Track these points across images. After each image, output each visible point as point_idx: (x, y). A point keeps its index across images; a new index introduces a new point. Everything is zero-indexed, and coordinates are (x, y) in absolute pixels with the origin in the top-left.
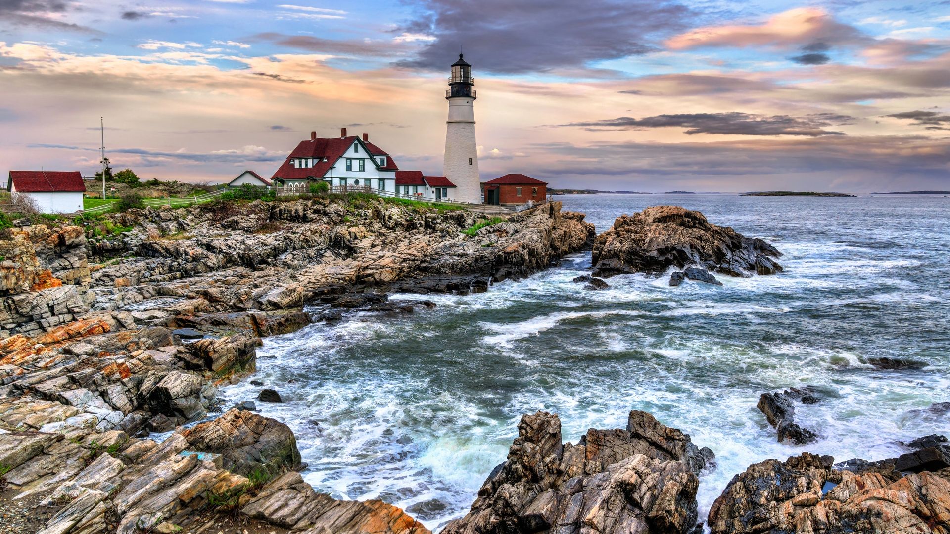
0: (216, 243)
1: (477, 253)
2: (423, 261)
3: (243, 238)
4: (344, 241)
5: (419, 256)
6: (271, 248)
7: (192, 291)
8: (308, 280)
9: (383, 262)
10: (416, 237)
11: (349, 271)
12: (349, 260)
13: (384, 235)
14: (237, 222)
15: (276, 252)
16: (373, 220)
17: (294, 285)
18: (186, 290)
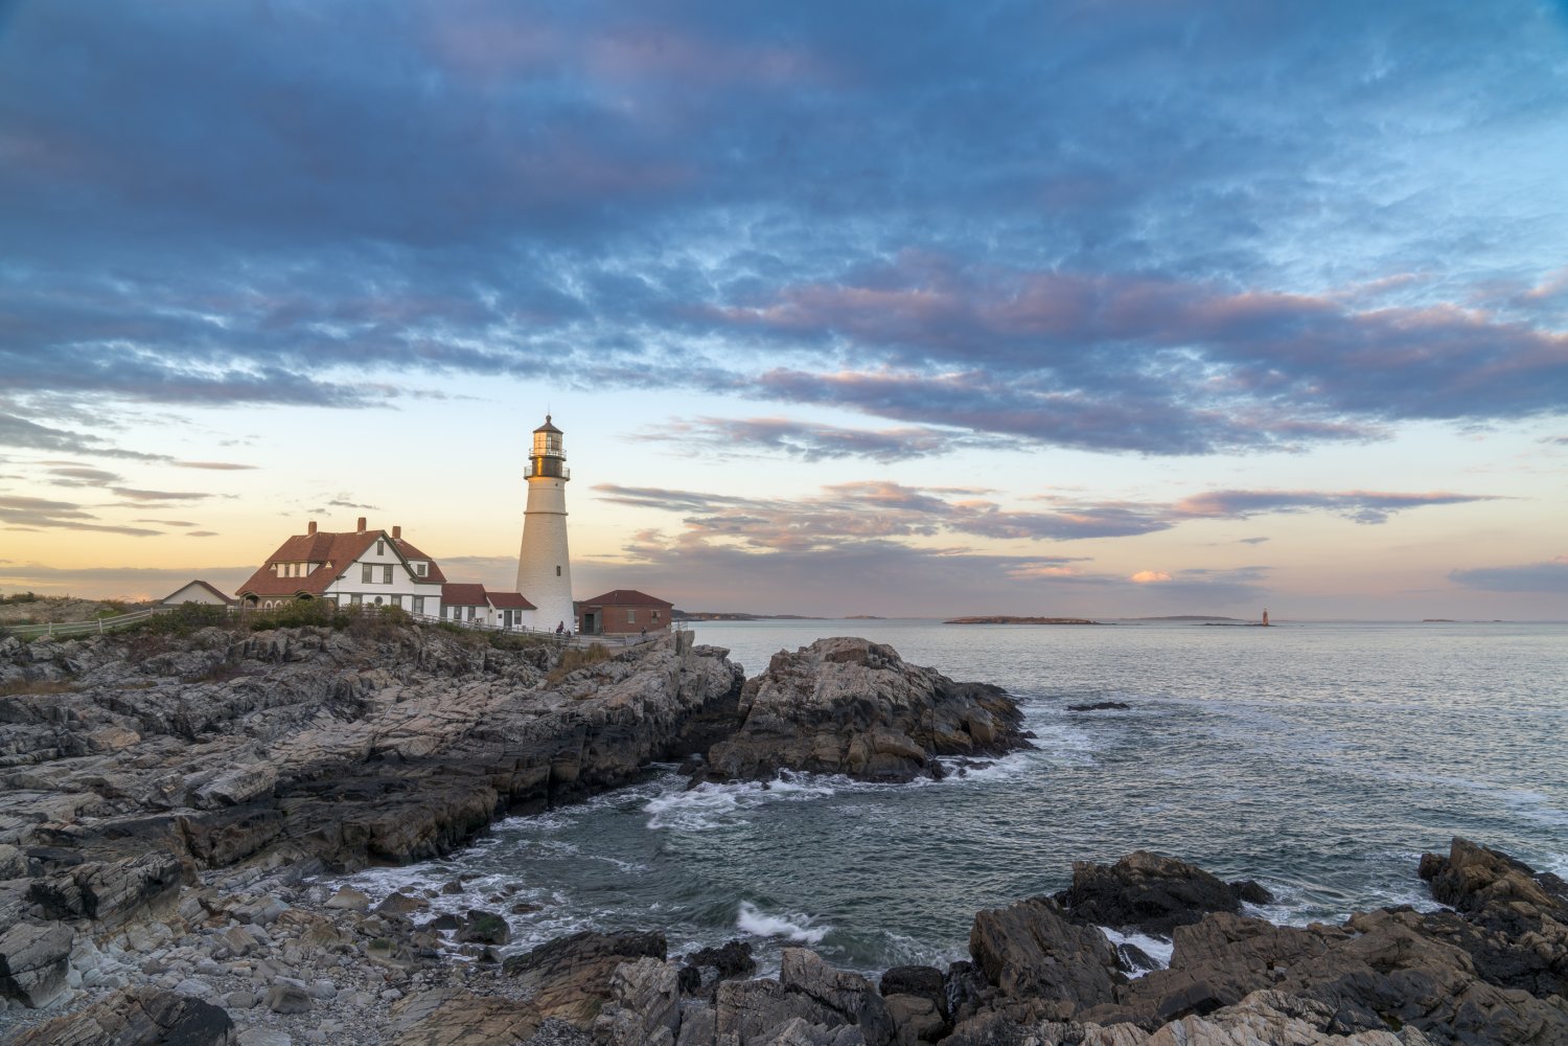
0: (127, 698)
1: (565, 710)
2: (478, 724)
3: (177, 688)
4: (351, 694)
5: (472, 716)
6: (225, 706)
7: (75, 781)
8: (285, 757)
9: (415, 725)
10: (470, 686)
11: (357, 740)
12: (357, 724)
13: (418, 683)
14: (169, 664)
15: (234, 712)
16: (401, 660)
17: (261, 765)
18: (63, 779)
